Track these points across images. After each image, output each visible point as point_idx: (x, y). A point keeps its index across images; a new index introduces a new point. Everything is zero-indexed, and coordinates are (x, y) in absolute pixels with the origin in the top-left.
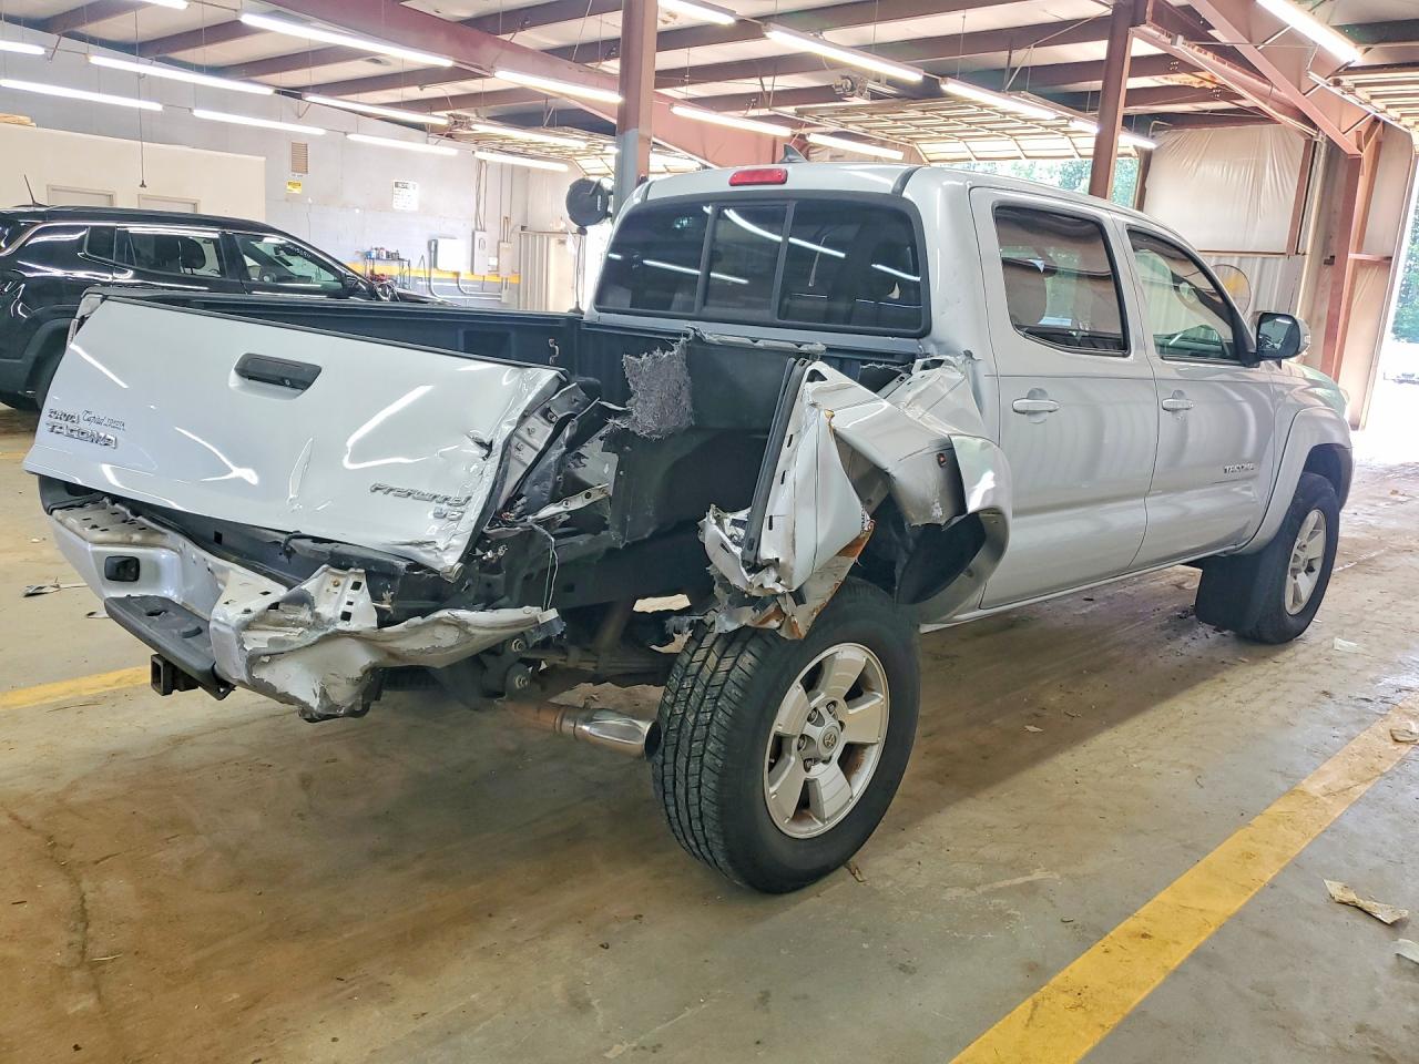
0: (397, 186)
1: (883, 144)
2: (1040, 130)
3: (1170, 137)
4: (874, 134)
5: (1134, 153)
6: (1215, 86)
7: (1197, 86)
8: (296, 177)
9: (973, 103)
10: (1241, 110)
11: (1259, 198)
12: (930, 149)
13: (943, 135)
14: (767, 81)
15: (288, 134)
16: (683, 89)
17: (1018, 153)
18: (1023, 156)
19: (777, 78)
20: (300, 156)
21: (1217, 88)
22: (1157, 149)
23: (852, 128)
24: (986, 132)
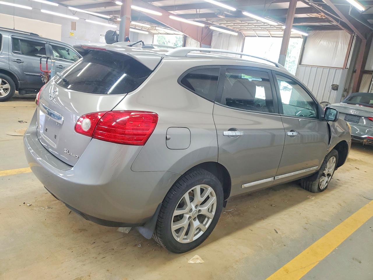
0: (101, 35)
1: (233, 31)
2: (275, 28)
3: (312, 32)
4: (229, 27)
5: (302, 37)
6: (325, 18)
7: (320, 18)
8: (72, 31)
9: (255, 19)
10: (333, 26)
11: (336, 52)
12: (245, 33)
13: (248, 29)
14: (198, 10)
15: (70, 19)
16: (176, 11)
17: (270, 35)
18: (271, 36)
19: (201, 9)
20: (74, 25)
21: (326, 19)
22: (308, 36)
23: (222, 25)
24: (260, 29)
